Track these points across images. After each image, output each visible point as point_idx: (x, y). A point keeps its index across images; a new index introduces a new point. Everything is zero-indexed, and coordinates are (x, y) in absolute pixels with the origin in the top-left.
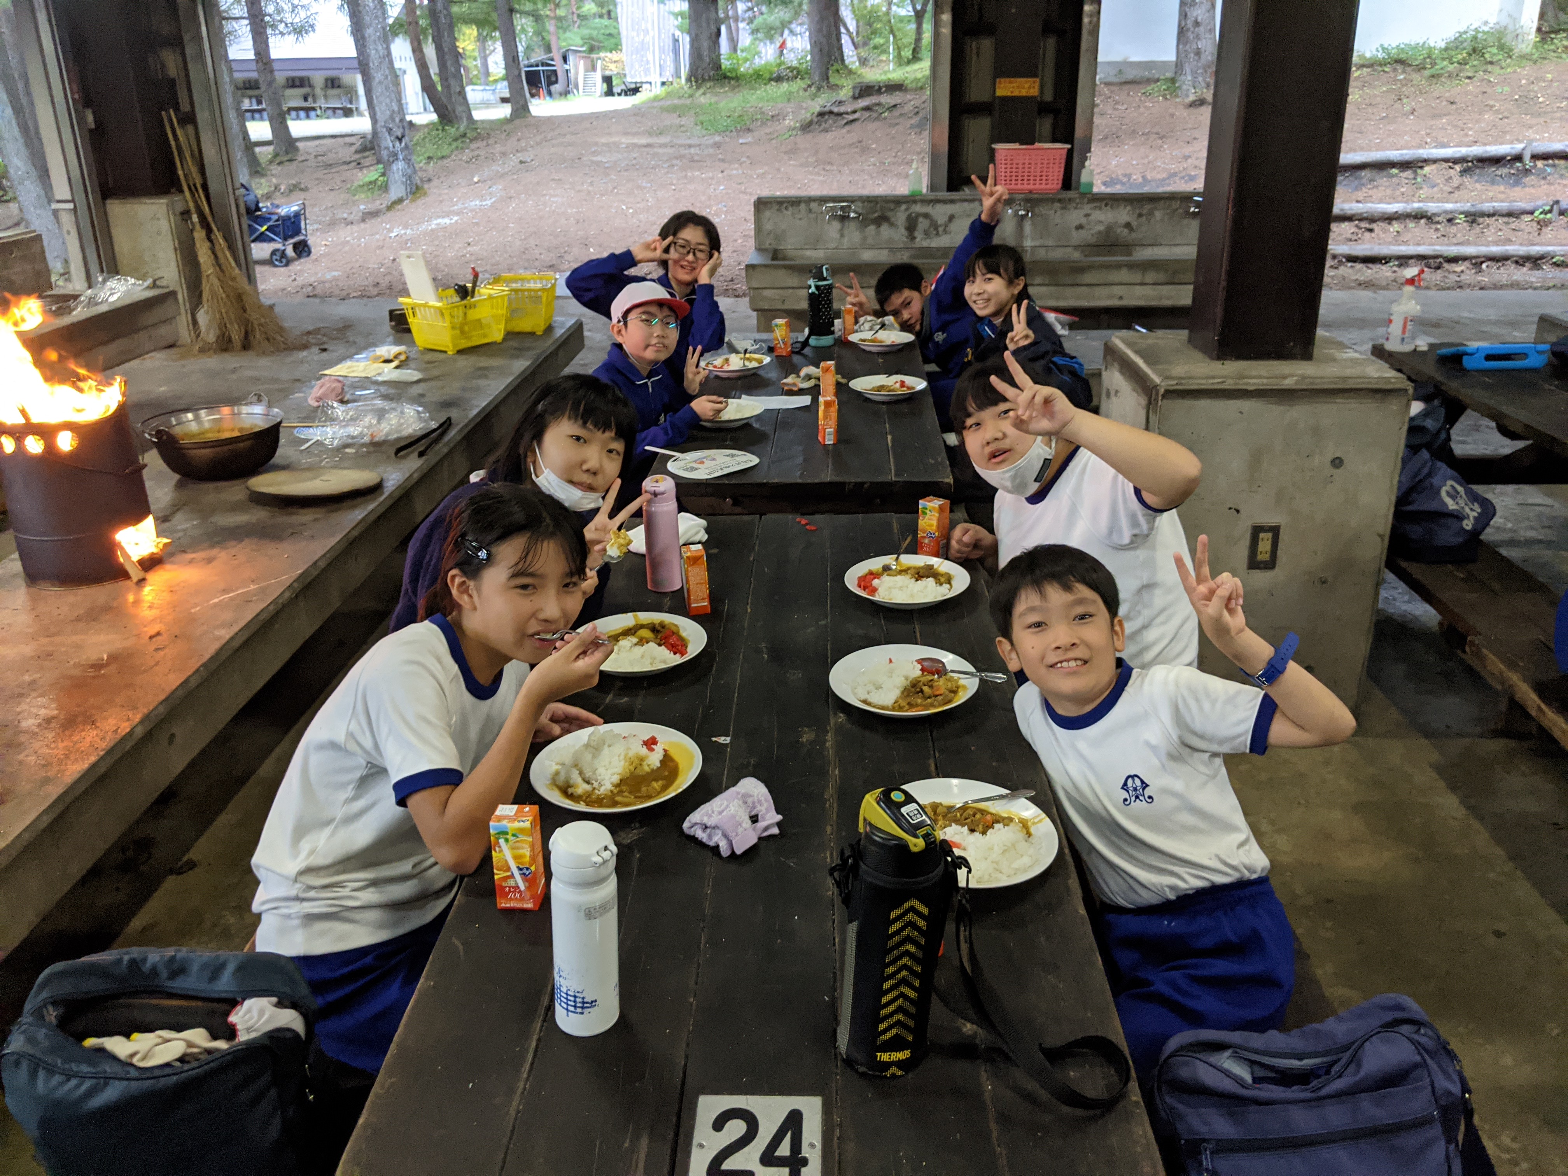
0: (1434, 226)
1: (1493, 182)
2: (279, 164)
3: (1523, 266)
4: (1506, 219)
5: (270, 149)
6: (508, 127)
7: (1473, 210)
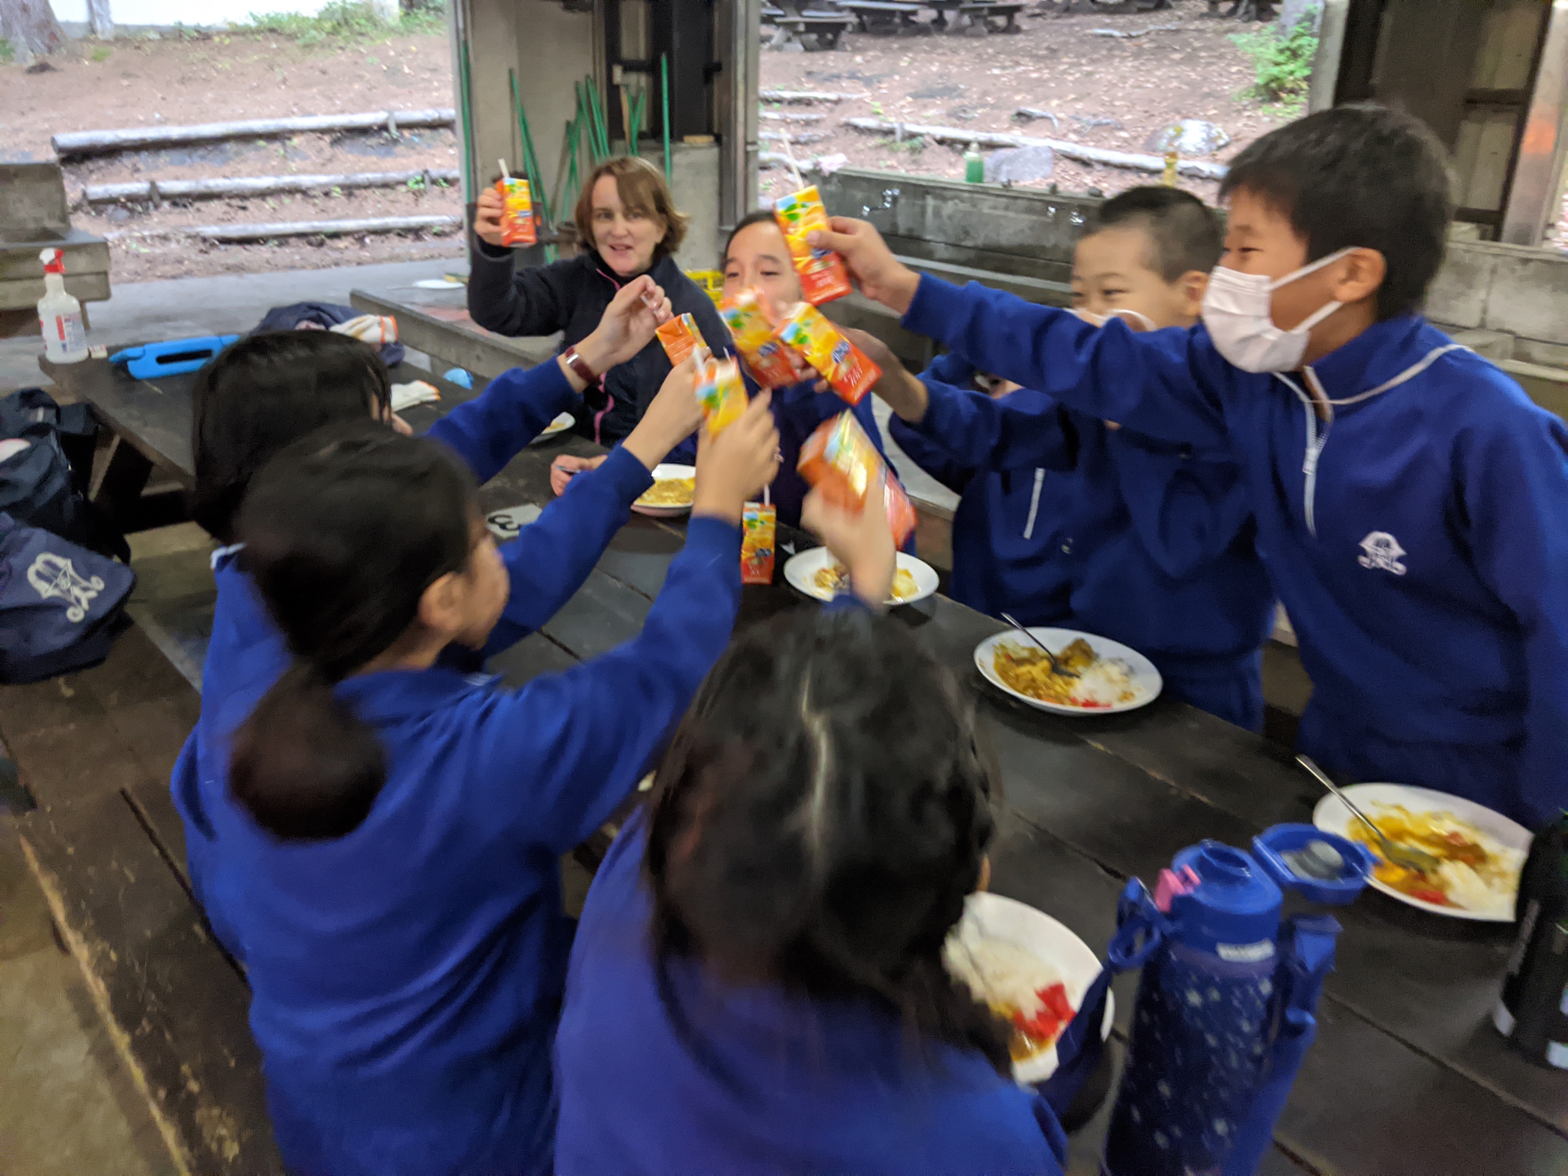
0: (311, 201)
1: (365, 153)
3: (405, 237)
4: (382, 191)
7: (348, 182)
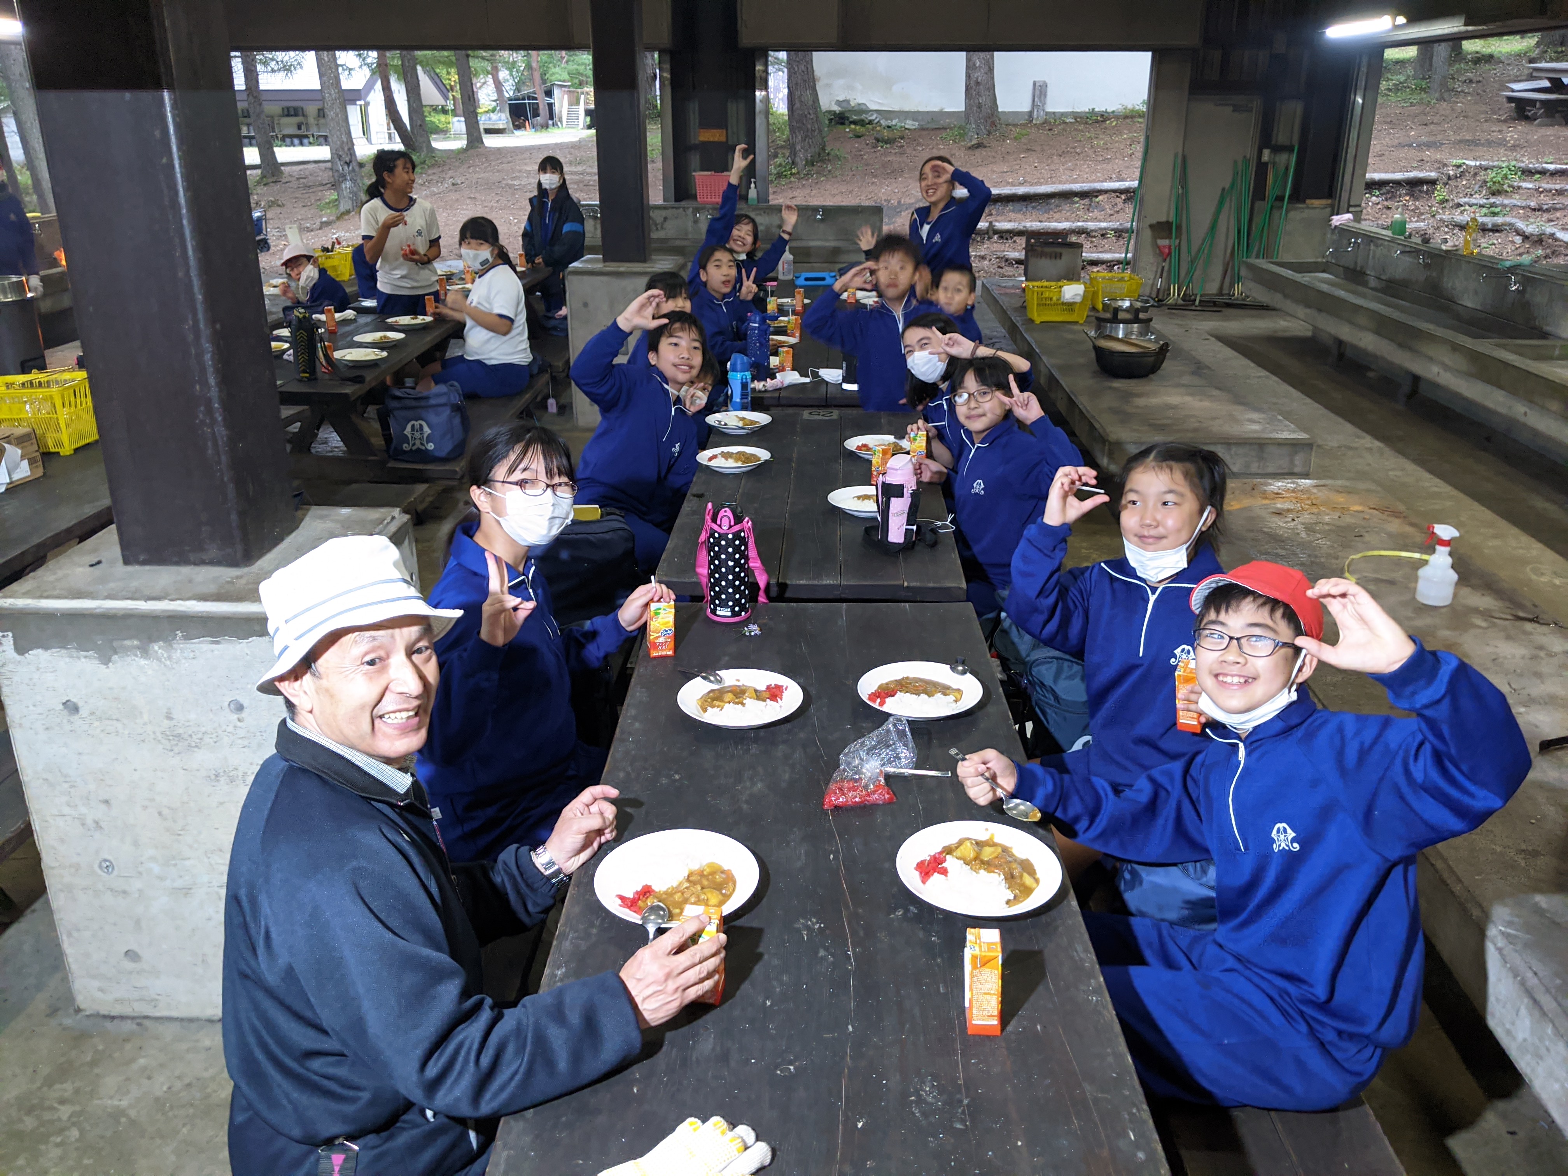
2: (265, 185)
5: (259, 171)
6: (462, 156)
